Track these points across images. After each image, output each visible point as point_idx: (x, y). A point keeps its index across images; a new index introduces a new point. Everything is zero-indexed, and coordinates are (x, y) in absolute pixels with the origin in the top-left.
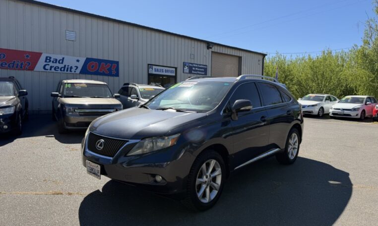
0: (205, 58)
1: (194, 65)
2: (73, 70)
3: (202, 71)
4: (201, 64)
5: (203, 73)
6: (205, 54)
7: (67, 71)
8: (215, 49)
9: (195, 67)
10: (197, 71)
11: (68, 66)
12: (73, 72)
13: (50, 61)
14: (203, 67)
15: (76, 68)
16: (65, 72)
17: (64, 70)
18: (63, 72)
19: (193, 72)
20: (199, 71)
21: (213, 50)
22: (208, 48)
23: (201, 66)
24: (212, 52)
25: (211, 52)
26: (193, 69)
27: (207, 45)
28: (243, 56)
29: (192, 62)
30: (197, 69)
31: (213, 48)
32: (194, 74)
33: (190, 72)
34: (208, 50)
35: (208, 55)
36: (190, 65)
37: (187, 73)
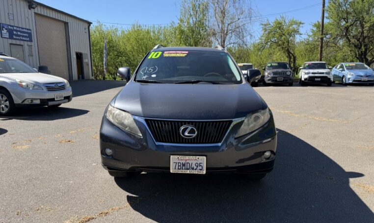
0: (27, 20)
1: (15, 28)
3: (26, 37)
4: (24, 27)
5: (28, 39)
6: (27, 15)
8: (39, 10)
9: (17, 31)
10: (19, 36)
14: (26, 31)
19: (14, 37)
20: (23, 36)
21: (36, 11)
22: (30, 7)
23: (24, 30)
24: (35, 13)
25: (33, 14)
26: (15, 33)
27: (28, 4)
28: (69, 22)
29: (12, 24)
30: (19, 33)
31: (36, 9)
32: (16, 39)
33: (11, 37)
34: (29, 10)
35: (30, 16)
36: (9, 27)
37: (7, 38)
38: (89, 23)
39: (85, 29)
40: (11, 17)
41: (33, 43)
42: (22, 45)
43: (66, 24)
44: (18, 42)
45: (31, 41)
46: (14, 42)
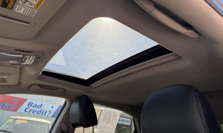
2: (47, 114)
7: (42, 114)
11: (44, 110)
12: (46, 115)
13: (31, 105)
15: (49, 112)
16: (40, 115)
17: (40, 114)
18: (38, 115)
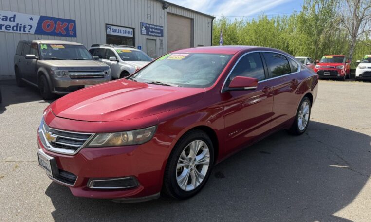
0: (160, 18)
1: (151, 26)
2: (27, 29)
3: (158, 33)
4: (158, 25)
5: (160, 35)
6: (160, 15)
7: (20, 30)
8: (170, 9)
9: (152, 28)
10: (154, 32)
11: (21, 25)
12: (27, 32)
14: (159, 28)
15: (29, 27)
17: (17, 30)
19: (150, 33)
20: (156, 32)
21: (168, 11)
22: (164, 8)
23: (157, 27)
24: (168, 13)
25: (166, 13)
26: (151, 30)
27: (162, 5)
28: (194, 18)
29: (149, 23)
30: (154, 30)
31: (168, 9)
32: (151, 35)
33: (148, 34)
34: (163, 11)
35: (163, 15)
36: (147, 26)
37: (145, 34)
38: (213, 18)
39: (208, 23)
40: (149, 17)
41: (163, 38)
42: (155, 40)
43: (192, 19)
44: (153, 38)
45: (162, 36)
46: (150, 37)
